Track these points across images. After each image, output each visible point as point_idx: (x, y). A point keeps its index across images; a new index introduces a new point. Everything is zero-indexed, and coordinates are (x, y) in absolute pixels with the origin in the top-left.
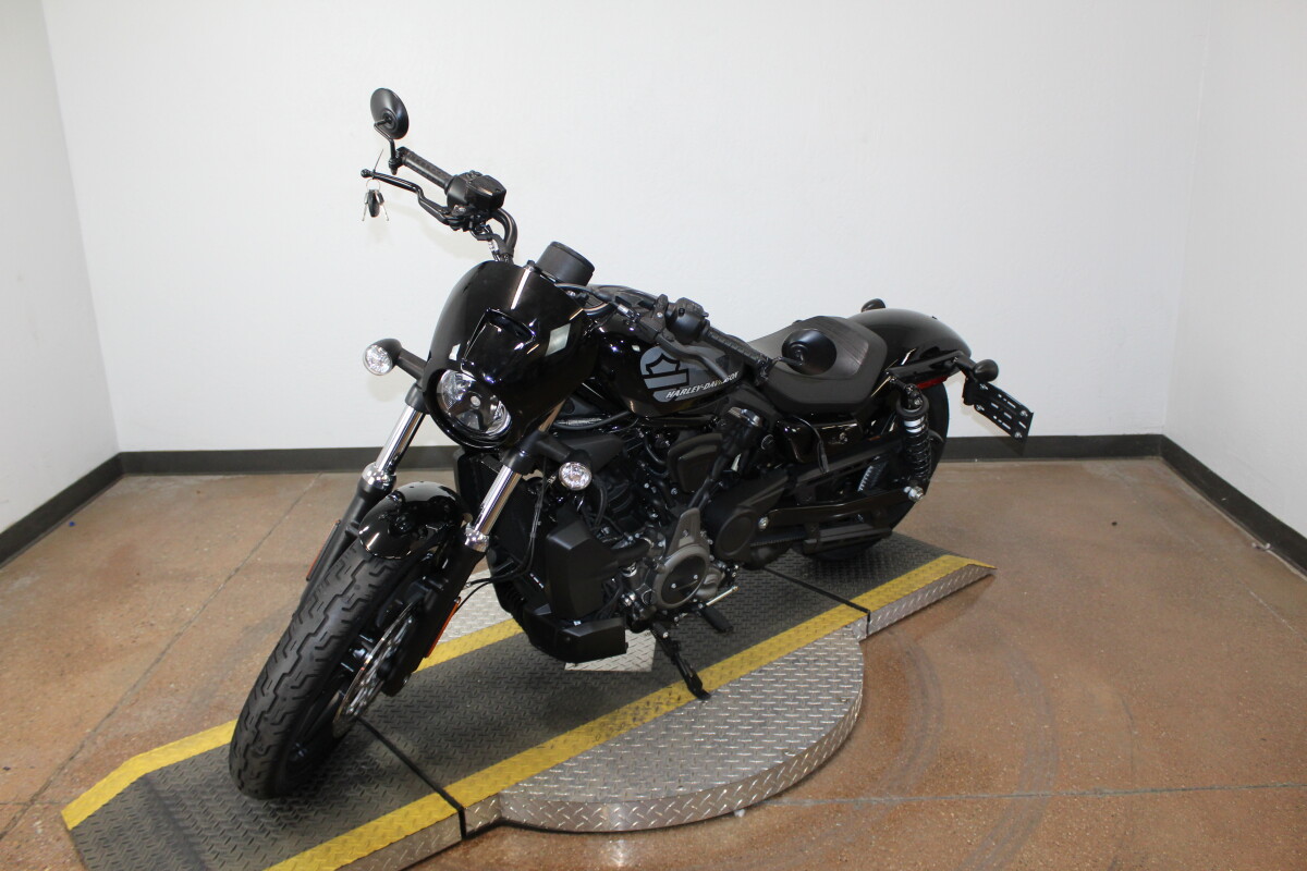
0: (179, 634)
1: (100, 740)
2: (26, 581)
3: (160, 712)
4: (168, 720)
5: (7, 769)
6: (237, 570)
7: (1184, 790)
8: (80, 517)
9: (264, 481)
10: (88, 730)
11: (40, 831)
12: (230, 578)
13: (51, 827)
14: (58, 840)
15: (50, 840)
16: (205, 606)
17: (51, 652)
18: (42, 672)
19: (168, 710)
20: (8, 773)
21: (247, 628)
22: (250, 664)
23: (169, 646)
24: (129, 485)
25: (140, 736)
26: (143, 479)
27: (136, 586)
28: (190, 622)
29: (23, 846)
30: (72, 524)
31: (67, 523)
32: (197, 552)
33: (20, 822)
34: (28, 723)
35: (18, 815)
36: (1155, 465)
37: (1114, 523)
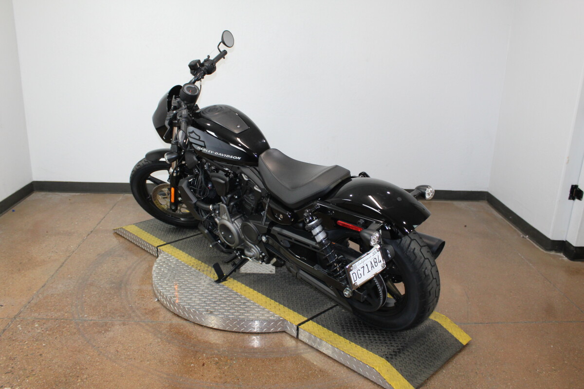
0: (69, 256)
1: (40, 296)
3: (65, 286)
4: (70, 289)
6: (92, 232)
8: (18, 207)
9: (99, 196)
10: (35, 292)
11: (20, 329)
12: (89, 235)
13: (25, 328)
14: (29, 332)
15: (26, 332)
16: (79, 246)
17: (13, 262)
18: (10, 269)
19: (69, 285)
20: (2, 307)
21: (99, 254)
22: (102, 269)
23: (65, 261)
24: (36, 196)
25: (58, 295)
26: (43, 193)
27: (47, 237)
28: (73, 252)
29: (14, 334)
30: (13, 211)
31: (11, 210)
32: (73, 224)
33: (11, 326)
34: (7, 289)
35: (10, 323)
36: (484, 204)
37: (465, 226)
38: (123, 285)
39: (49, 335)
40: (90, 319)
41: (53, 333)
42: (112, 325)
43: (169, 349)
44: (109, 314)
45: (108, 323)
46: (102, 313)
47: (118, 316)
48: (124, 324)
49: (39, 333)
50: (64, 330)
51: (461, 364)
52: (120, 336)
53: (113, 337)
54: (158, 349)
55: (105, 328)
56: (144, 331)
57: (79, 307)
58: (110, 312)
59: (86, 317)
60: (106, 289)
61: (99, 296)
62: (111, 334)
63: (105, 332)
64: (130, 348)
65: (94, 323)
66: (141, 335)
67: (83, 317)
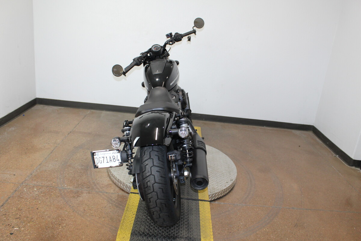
0: (56, 147)
1: (38, 170)
2: (13, 129)
3: (54, 165)
4: (56, 168)
5: (15, 175)
6: (71, 132)
7: (314, 210)
8: (27, 113)
9: (76, 110)
10: (35, 168)
11: (25, 191)
12: (69, 134)
13: (28, 190)
14: (31, 193)
15: (29, 193)
16: (63, 140)
17: (22, 147)
18: (20, 152)
19: (56, 165)
20: (15, 176)
21: (75, 147)
22: (76, 156)
23: (54, 149)
24: (38, 107)
25: (49, 171)
26: (42, 106)
27: (43, 133)
28: (59, 144)
29: (22, 194)
30: (24, 115)
31: (22, 115)
32: (59, 126)
33: (20, 188)
34: (18, 164)
35: (19, 186)
36: (310, 133)
37: (299, 146)
38: (89, 168)
39: (43, 196)
40: (68, 188)
41: (45, 195)
42: (82, 193)
43: (117, 211)
44: (80, 186)
45: (79, 191)
46: (75, 185)
47: (86, 187)
48: (89, 193)
49: (37, 194)
50: (52, 194)
51: (298, 235)
52: (87, 200)
53: (82, 201)
54: (110, 210)
55: (77, 194)
56: (101, 198)
57: (61, 180)
58: (80, 185)
59: (66, 187)
60: (79, 170)
61: (74, 174)
62: (80, 199)
63: (77, 197)
64: (92, 209)
65: (70, 191)
66: (99, 201)
67: (64, 186)
